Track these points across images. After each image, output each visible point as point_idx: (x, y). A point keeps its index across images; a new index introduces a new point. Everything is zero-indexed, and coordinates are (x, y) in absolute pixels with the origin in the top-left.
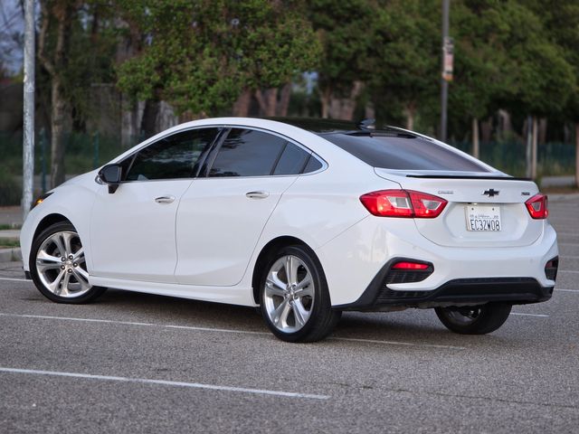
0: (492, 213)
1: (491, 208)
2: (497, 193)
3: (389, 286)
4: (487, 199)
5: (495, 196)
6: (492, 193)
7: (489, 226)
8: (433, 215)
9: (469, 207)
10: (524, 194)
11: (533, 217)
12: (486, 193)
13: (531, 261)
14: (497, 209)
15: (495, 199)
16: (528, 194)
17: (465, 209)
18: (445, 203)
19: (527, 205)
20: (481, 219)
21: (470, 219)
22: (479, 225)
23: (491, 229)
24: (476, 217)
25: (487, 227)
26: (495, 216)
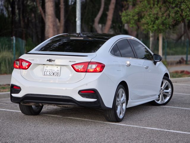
0: (56, 69)
1: (57, 67)
6: (50, 60)
7: (53, 74)
9: (45, 66)
12: (48, 60)
14: (59, 67)
20: (50, 71)
21: (44, 71)
22: (48, 73)
23: (54, 75)
24: (48, 70)
25: (52, 74)
26: (57, 70)
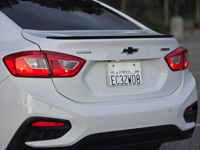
0: (131, 68)
1: (133, 63)
2: (136, 50)
3: (27, 143)
4: (126, 56)
5: (134, 53)
6: (130, 51)
7: (130, 80)
8: (72, 74)
9: (110, 65)
10: (163, 50)
11: (173, 70)
12: (125, 51)
13: (170, 110)
14: (138, 64)
15: (134, 56)
16: (168, 49)
17: (106, 67)
18: (83, 62)
19: (167, 59)
20: (122, 74)
21: (110, 75)
22: (119, 80)
23: (132, 83)
24: (117, 73)
25: (127, 82)
26: (136, 71)
